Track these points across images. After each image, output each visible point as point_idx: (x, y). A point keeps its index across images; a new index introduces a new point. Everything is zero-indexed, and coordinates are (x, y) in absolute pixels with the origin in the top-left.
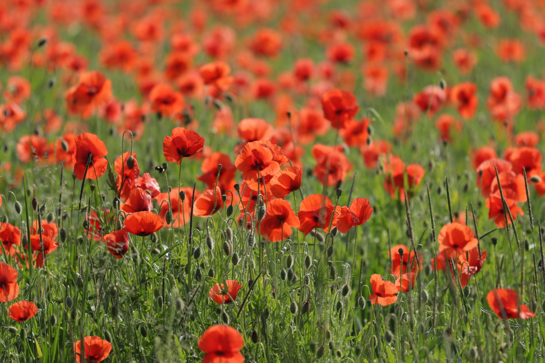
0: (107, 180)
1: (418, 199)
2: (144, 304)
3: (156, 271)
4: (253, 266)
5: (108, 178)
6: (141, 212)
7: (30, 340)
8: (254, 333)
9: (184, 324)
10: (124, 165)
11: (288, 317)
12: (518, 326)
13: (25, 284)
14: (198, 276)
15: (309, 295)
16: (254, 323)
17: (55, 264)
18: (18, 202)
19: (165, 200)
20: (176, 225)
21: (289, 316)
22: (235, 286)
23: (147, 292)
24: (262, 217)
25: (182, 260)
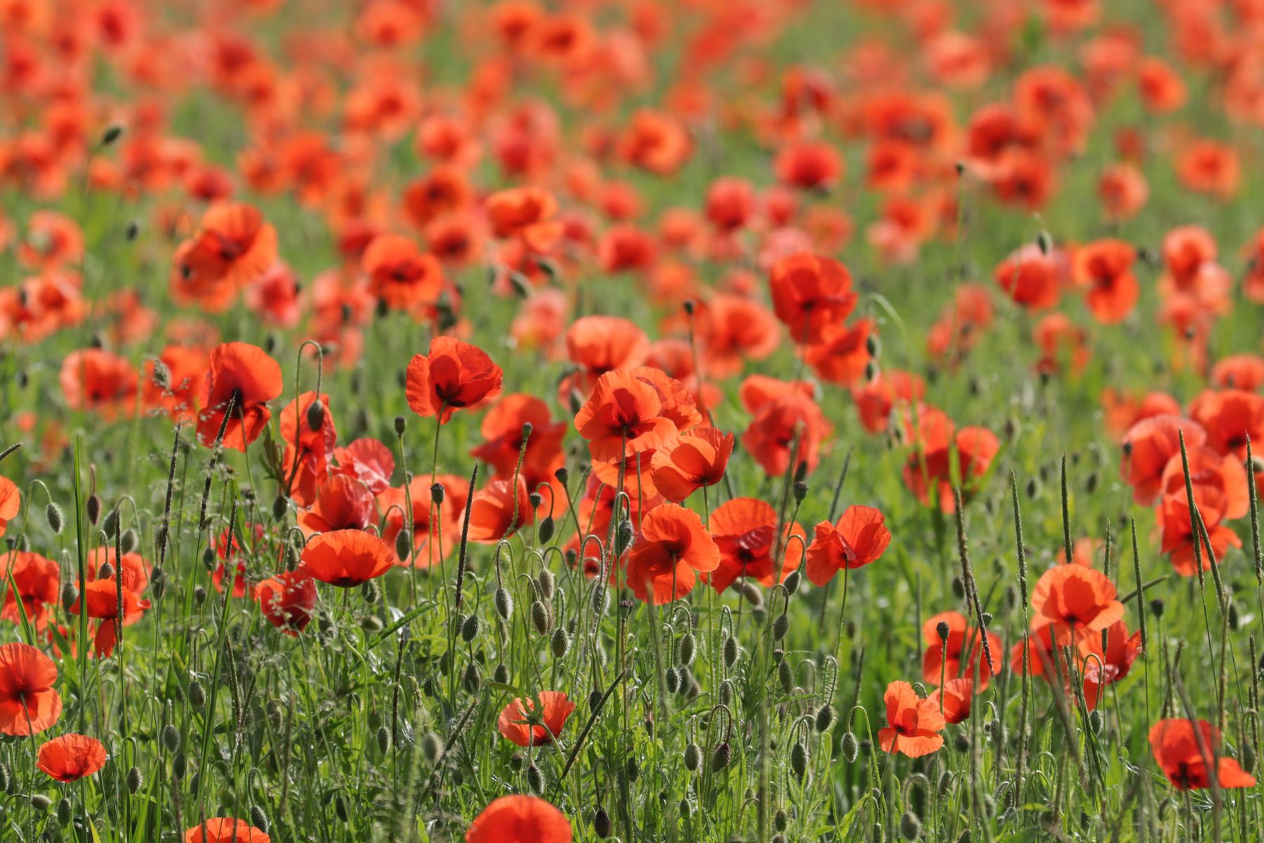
0: (261, 457)
1: (982, 508)
2: (346, 746)
3: (374, 670)
4: (600, 660)
5: (263, 450)
6: (341, 532)
7: (80, 825)
8: (601, 815)
9: (437, 791)
10: (301, 423)
11: (681, 779)
12: (1211, 804)
13: (68, 696)
14: (470, 681)
15: (730, 728)
16: (600, 792)
17: (138, 649)
18: (54, 505)
19: (396, 505)
20: (423, 562)
21: (684, 776)
22: (559, 706)
23: (352, 717)
24: (625, 545)
25: (434, 643)
